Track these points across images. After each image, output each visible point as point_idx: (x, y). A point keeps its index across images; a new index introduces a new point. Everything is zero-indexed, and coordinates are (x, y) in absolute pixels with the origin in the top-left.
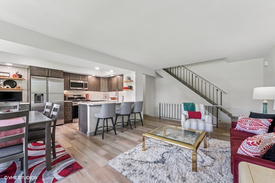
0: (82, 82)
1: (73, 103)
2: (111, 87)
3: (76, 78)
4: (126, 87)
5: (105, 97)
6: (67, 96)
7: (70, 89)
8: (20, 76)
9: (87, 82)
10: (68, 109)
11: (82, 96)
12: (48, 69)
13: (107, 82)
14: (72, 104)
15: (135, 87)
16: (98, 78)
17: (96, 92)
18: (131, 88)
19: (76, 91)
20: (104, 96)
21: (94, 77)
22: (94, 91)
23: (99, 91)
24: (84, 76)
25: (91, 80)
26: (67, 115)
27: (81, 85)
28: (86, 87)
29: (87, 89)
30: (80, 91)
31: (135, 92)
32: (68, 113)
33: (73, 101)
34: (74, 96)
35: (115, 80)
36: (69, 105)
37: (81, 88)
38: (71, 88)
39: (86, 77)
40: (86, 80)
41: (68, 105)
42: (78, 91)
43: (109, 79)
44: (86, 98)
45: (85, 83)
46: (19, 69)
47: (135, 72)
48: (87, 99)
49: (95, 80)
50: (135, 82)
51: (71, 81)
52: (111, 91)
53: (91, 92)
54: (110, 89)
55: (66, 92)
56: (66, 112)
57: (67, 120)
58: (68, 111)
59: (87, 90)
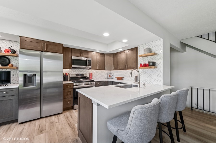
0: (85, 59)
1: (74, 84)
2: (118, 65)
3: (78, 55)
4: (145, 64)
5: (110, 76)
6: (69, 75)
7: (71, 67)
8: (14, 52)
9: (91, 59)
10: (68, 92)
11: (85, 76)
12: (44, 42)
13: (112, 58)
14: (73, 86)
15: (162, 64)
16: (103, 55)
17: (100, 70)
18: (153, 64)
19: (79, 69)
20: (108, 75)
21: (98, 53)
22: (98, 69)
23: (104, 69)
24: (87, 52)
25: (95, 57)
26: (66, 100)
27: (84, 63)
28: (89, 65)
29: (90, 67)
30: (83, 69)
31: (162, 71)
32: (68, 97)
33: (75, 82)
34: (76, 75)
35: (123, 56)
36: (70, 88)
37: (84, 66)
38: (73, 66)
39: (90, 53)
40: (90, 56)
41: (68, 87)
42: (81, 69)
43: (115, 55)
44: (89, 78)
45: (88, 61)
46: (14, 43)
47: (162, 40)
48: (91, 78)
49: (99, 57)
50: (162, 56)
51: (73, 57)
52: (118, 70)
53: (95, 70)
54: (117, 67)
55: (66, 71)
56: (66, 97)
57: (67, 106)
58: (68, 94)
59: (90, 69)
